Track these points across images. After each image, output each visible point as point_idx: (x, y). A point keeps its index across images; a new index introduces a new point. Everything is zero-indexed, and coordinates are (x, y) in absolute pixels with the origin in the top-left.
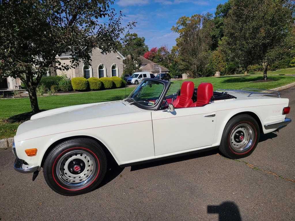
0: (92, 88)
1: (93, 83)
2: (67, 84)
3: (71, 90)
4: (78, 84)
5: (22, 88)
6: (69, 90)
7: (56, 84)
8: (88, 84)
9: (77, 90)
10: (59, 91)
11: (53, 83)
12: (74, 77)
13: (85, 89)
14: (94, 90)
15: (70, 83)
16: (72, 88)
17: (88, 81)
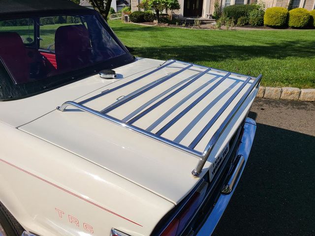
0: (291, 24)
1: (295, 17)
2: (257, 16)
3: (260, 24)
4: (272, 17)
5: (213, 17)
6: (257, 24)
7: (247, 16)
8: (287, 17)
9: (268, 26)
10: (247, 25)
11: (243, 14)
12: (274, 6)
13: (279, 25)
14: (293, 28)
15: (262, 15)
16: (263, 22)
17: (288, 15)
